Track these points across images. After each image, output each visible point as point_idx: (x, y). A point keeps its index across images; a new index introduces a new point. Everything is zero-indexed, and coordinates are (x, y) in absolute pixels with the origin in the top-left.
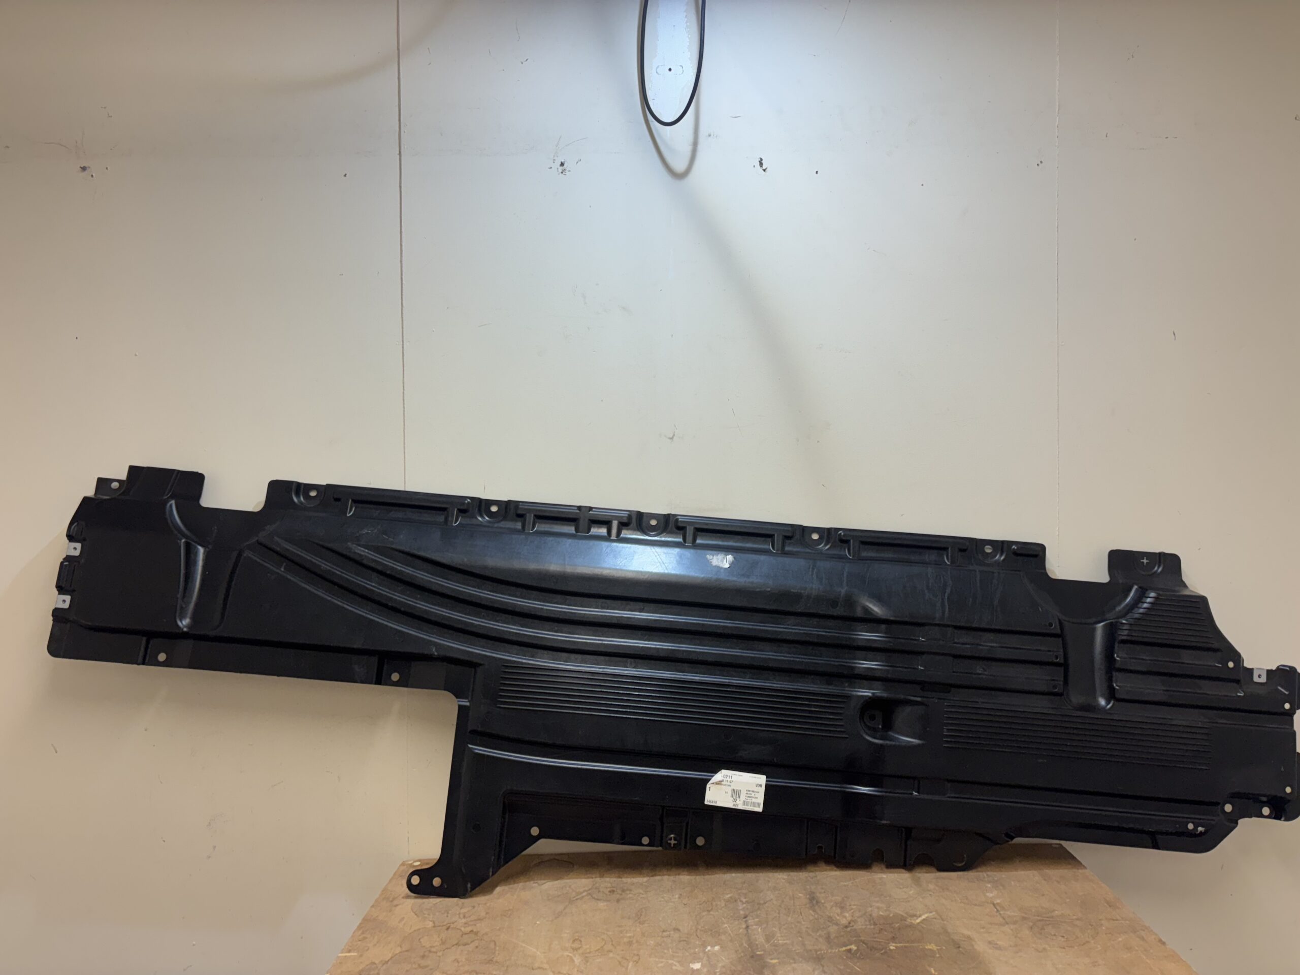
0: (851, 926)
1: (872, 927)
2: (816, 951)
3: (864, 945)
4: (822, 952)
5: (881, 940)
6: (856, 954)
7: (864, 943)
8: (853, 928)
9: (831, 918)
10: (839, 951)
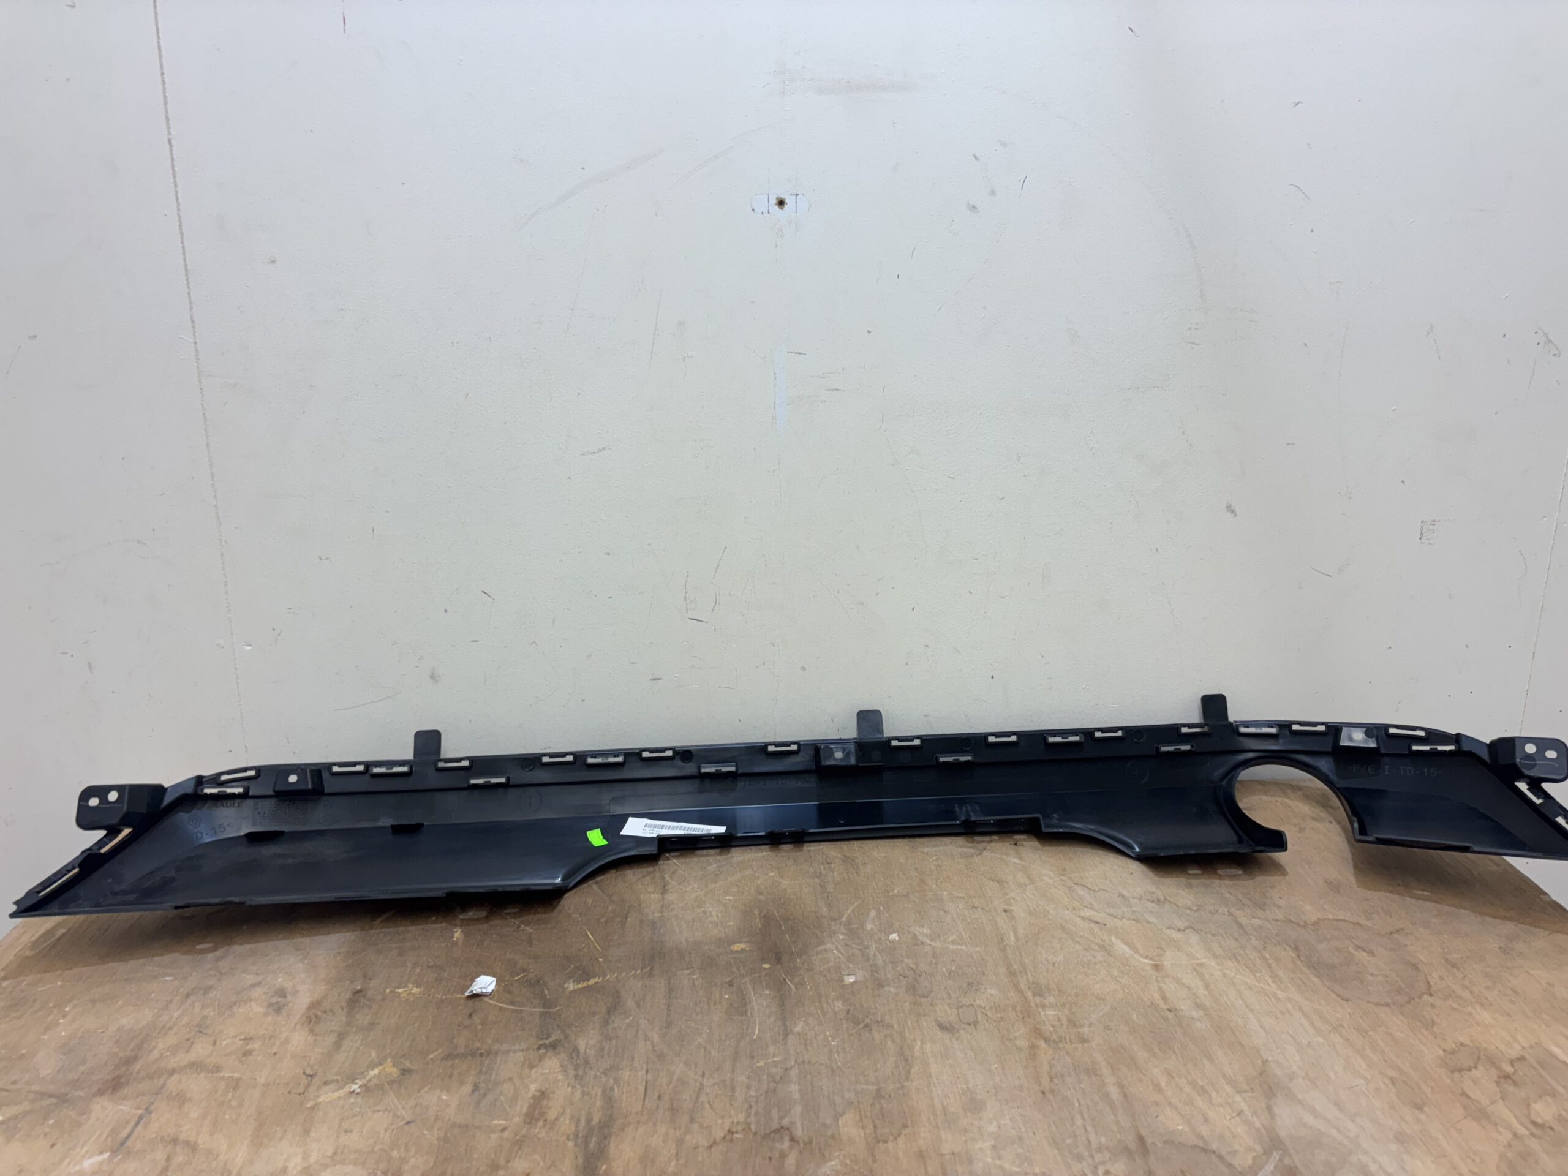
0: (545, 1046)
1: (496, 1047)
2: (650, 975)
3: (546, 992)
4: (639, 971)
5: (505, 1006)
6: (576, 967)
7: (542, 996)
8: (541, 1042)
9: (576, 1077)
10: (604, 975)
